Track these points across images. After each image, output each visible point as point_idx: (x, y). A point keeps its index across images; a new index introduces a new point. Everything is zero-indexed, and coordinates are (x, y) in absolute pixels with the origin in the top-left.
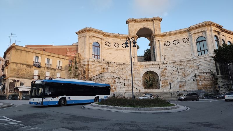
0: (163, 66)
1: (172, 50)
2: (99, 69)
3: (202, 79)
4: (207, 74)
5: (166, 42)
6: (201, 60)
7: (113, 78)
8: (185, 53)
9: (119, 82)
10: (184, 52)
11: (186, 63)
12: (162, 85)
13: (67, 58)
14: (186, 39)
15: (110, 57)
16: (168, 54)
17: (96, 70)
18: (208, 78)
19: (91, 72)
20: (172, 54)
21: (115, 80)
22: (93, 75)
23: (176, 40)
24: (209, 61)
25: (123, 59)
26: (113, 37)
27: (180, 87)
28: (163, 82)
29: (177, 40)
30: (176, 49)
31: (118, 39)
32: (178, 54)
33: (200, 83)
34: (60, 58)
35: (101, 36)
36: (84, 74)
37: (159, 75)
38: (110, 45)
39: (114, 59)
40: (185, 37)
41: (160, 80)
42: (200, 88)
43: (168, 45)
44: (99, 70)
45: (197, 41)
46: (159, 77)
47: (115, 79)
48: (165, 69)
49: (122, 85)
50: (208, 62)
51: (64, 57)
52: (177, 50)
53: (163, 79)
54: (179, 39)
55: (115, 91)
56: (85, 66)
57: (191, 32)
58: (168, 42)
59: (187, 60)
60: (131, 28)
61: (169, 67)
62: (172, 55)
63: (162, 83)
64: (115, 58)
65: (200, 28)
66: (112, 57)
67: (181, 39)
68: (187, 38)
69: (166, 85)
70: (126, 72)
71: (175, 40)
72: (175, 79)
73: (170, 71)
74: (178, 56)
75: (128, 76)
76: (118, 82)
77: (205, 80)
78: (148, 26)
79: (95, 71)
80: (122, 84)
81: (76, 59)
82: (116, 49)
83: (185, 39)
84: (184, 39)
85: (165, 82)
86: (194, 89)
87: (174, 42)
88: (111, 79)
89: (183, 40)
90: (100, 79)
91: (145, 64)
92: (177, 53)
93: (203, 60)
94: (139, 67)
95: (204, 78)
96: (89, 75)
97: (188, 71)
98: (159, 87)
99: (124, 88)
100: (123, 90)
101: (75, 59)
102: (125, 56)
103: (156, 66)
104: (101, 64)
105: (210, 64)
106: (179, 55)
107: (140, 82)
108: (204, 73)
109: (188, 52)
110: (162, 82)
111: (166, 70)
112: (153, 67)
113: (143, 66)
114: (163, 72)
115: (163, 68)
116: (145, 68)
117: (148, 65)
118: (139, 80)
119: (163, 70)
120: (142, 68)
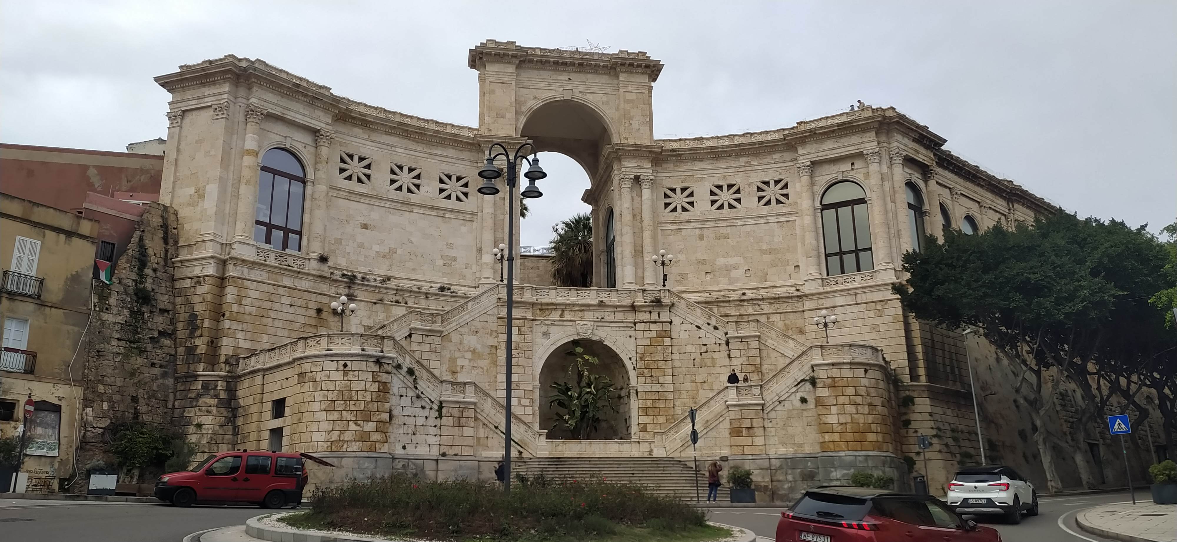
0: (654, 316)
1: (701, 238)
2: (291, 310)
3: (841, 400)
4: (866, 371)
5: (674, 190)
6: (840, 300)
7: (376, 369)
8: (767, 258)
9: (411, 393)
10: (763, 252)
11: (767, 308)
12: (644, 419)
13: (86, 227)
14: (772, 183)
15: (361, 246)
16: (681, 257)
17: (272, 314)
18: (873, 392)
19: (235, 325)
20: (700, 256)
21: (385, 383)
22: (248, 345)
23: (725, 188)
24: (879, 307)
25: (440, 262)
26: (390, 134)
27: (736, 432)
28: (649, 403)
29: (730, 187)
30: (723, 231)
31: (420, 148)
32: (732, 261)
33: (832, 419)
34: (36, 225)
35: (318, 119)
36: (192, 335)
37: (629, 365)
38: (368, 177)
39: (384, 257)
40: (771, 177)
41: (633, 392)
42: (831, 446)
43: (684, 209)
44: (290, 317)
45: (827, 201)
46: (632, 374)
47: (384, 377)
48: (664, 334)
49: (426, 412)
50: (871, 314)
51: (66, 223)
52: (726, 237)
53: (648, 388)
54: (739, 181)
55: (385, 448)
56: (202, 289)
57: (801, 151)
58: (683, 190)
59: (773, 293)
61: (684, 327)
62: (703, 262)
63: (645, 411)
64: (392, 251)
65: (841, 136)
66: (376, 248)
67: (750, 185)
68: (777, 182)
69: (661, 419)
70: (455, 337)
71: (720, 187)
72: (712, 389)
73: (689, 349)
74: (729, 268)
75: (460, 362)
76: (403, 391)
77: (856, 404)
78: (589, 97)
79: (265, 321)
80: (423, 408)
81: (147, 243)
82: (403, 203)
83: (767, 183)
84: (764, 187)
85: (661, 404)
86: (801, 445)
87: (712, 193)
88: (364, 376)
89: (759, 189)
90: (297, 370)
91: (560, 300)
92: (728, 254)
93: (850, 300)
94: (529, 316)
95: (850, 391)
96: (225, 341)
97: (775, 354)
98: (628, 428)
99: (433, 431)
100: (432, 440)
101: (141, 239)
102: (450, 245)
103: (620, 317)
104: (304, 284)
105: (879, 321)
106: (735, 267)
107: (527, 402)
108: (853, 365)
109: (779, 256)
110: (641, 403)
111: (667, 341)
112: (603, 318)
113: (548, 309)
114: (652, 350)
115: (653, 327)
116: (560, 321)
117: (578, 308)
118: (521, 389)
119: (650, 338)
120: (545, 320)
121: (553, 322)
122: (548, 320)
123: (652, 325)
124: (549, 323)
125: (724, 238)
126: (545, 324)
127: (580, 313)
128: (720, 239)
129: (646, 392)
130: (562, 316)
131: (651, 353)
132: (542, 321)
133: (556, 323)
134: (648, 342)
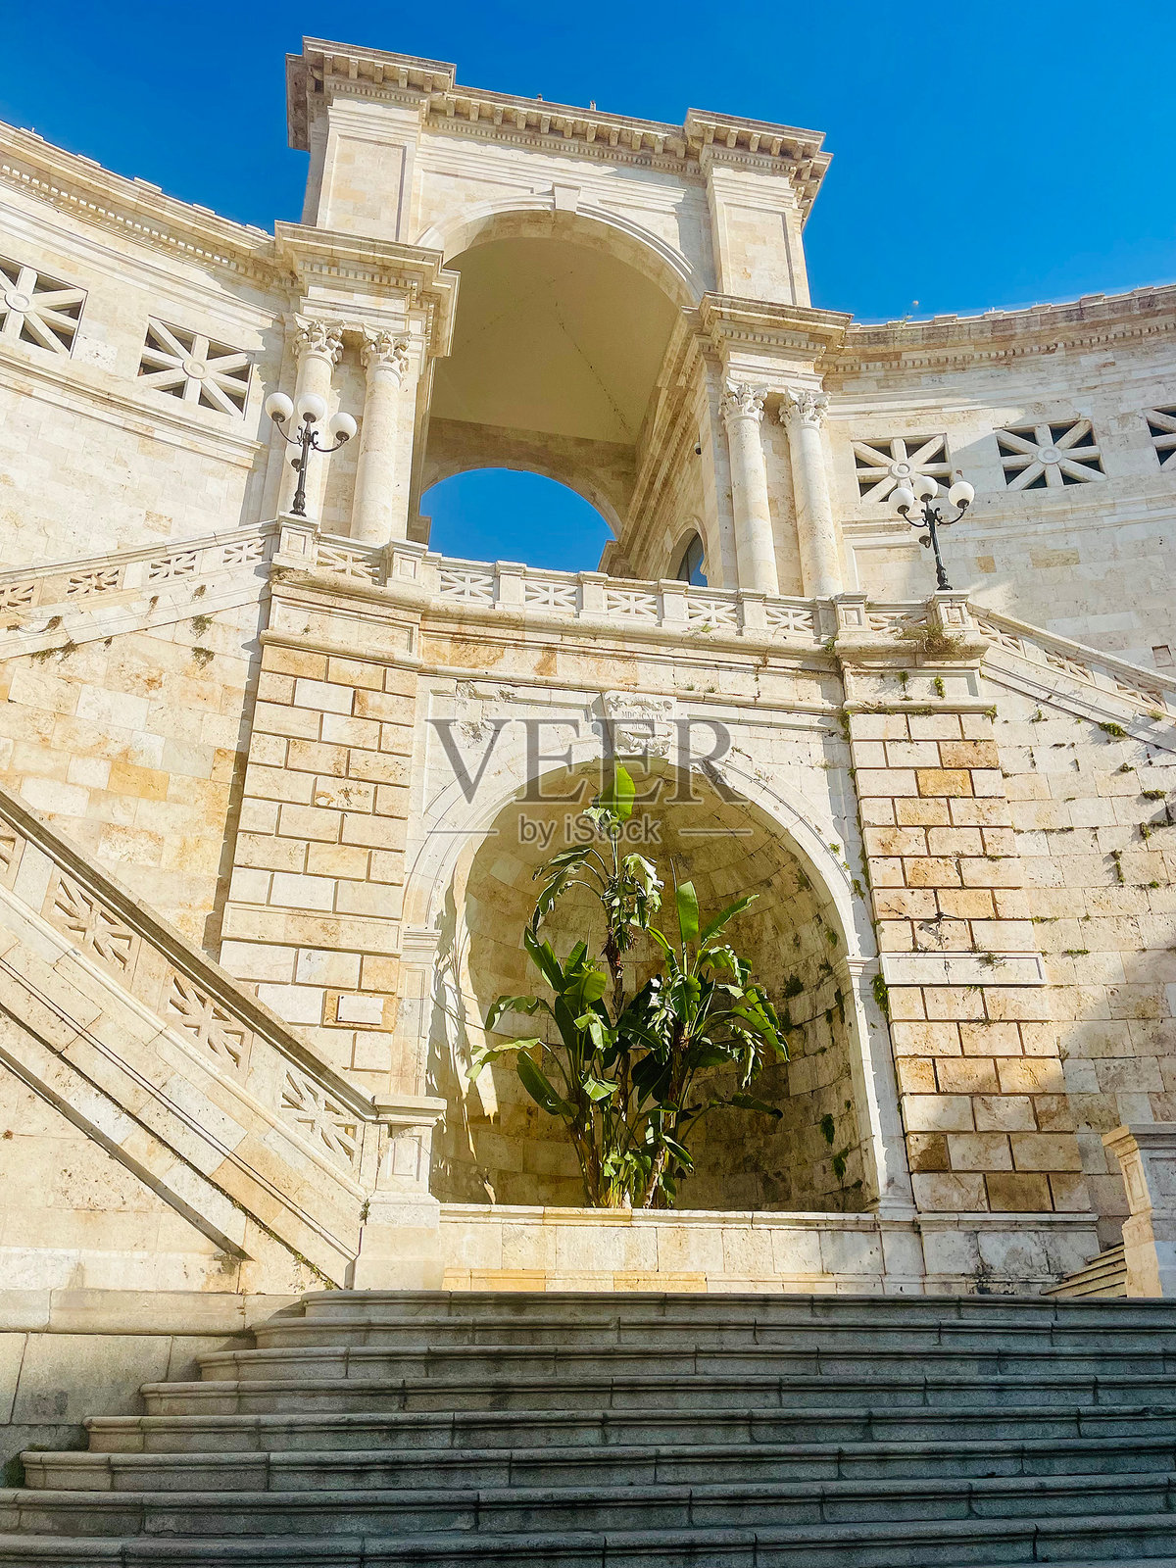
0: (919, 690)
1: (988, 564)
5: (883, 447)
23: (1044, 434)
29: (1059, 430)
30: (1052, 542)
37: (830, 874)
46: (850, 912)
48: (971, 755)
52: (1072, 559)
53: (929, 969)
54: (1087, 413)
58: (914, 445)
60: (347, 158)
63: (930, 1072)
71: (1028, 434)
84: (1170, 422)
87: (1006, 449)
89: (1155, 429)
103: (778, 688)
111: (988, 782)
112: (712, 691)
113: (486, 641)
114: (930, 812)
115: (921, 726)
116: (536, 685)
117: (611, 644)
118: (343, 944)
119: (916, 769)
120: (476, 679)
121: (509, 689)
122: (487, 679)
123: (917, 722)
124: (492, 689)
125: (1064, 564)
126: (475, 695)
127: (618, 665)
128: (1048, 565)
129: (922, 986)
130: (544, 667)
131: (927, 828)
132: (461, 679)
133: (521, 693)
134: (905, 783)
